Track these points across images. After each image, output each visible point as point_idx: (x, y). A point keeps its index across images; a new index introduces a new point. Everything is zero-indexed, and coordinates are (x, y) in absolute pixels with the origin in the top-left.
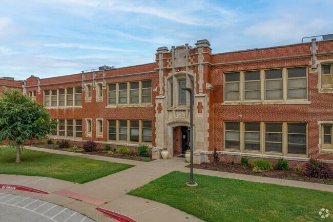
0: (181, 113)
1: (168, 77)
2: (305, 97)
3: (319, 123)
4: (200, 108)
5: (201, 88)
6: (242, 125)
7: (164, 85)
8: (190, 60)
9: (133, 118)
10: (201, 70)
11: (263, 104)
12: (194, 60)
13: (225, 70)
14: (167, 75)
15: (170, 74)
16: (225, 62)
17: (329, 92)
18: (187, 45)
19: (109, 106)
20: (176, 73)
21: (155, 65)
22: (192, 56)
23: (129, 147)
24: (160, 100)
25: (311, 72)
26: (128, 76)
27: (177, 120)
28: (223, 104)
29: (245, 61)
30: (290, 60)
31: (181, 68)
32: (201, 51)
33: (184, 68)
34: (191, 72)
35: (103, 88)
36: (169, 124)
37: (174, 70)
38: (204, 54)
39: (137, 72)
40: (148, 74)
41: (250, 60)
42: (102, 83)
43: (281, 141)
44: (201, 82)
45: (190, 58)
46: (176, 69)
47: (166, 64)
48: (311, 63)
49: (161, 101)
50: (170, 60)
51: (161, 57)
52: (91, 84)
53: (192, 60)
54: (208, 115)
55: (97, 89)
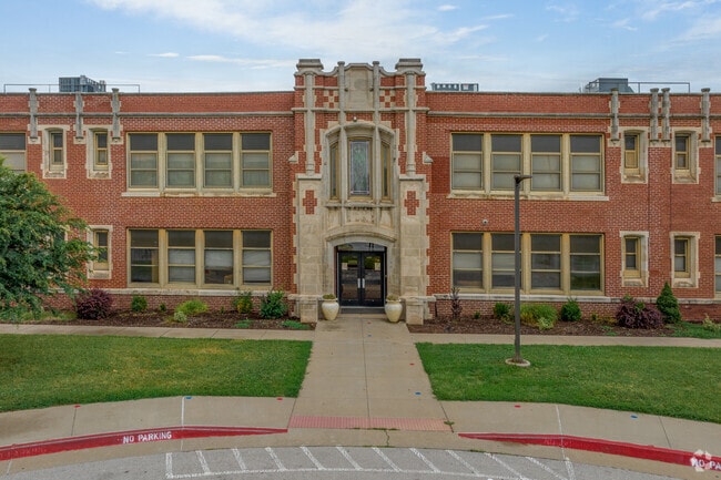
0: (360, 215)
1: (327, 132)
2: (599, 188)
3: (622, 234)
4: (412, 203)
5: (411, 160)
6: (487, 238)
7: (319, 148)
8: (382, 99)
9: (215, 224)
10: (411, 122)
11: (529, 198)
12: (393, 99)
13: (453, 126)
14: (326, 127)
15: (333, 125)
16: (455, 110)
17: (637, 182)
18: (376, 63)
19: (133, 192)
20: (350, 123)
21: (290, 99)
22: (387, 91)
23: (205, 298)
24: (311, 183)
25: (610, 145)
26: (199, 117)
27: (354, 229)
28: (450, 196)
29: (494, 113)
30: (577, 120)
31: (360, 114)
32: (412, 82)
33: (369, 115)
34: (386, 125)
35: (110, 142)
36: (330, 239)
37: (343, 116)
38: (417, 89)
39: (228, 109)
40: (262, 116)
41: (506, 113)
42: (110, 128)
43: (559, 267)
44: (412, 148)
45: (383, 94)
46: (350, 115)
47: (321, 100)
48: (610, 129)
49: (312, 186)
50: (331, 91)
51: (310, 83)
52: (66, 128)
53: (388, 99)
54: (427, 219)
55: (90, 142)
